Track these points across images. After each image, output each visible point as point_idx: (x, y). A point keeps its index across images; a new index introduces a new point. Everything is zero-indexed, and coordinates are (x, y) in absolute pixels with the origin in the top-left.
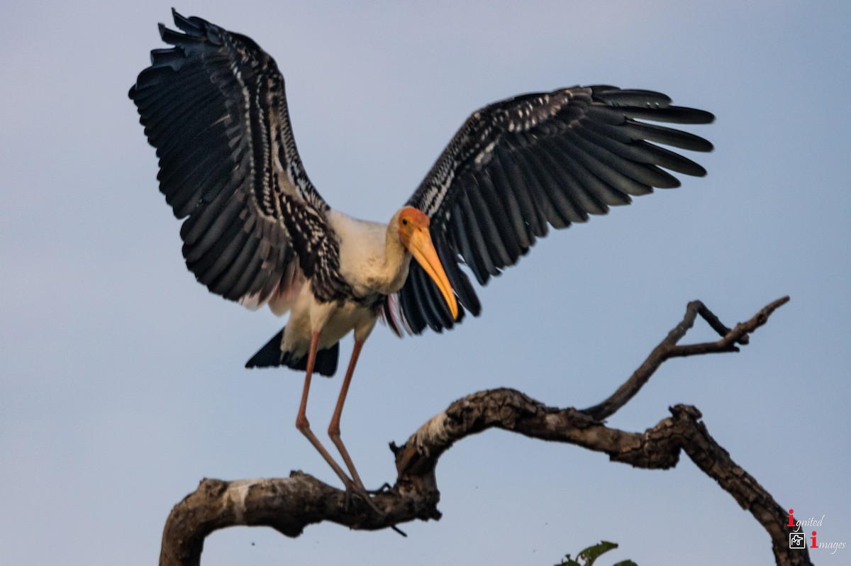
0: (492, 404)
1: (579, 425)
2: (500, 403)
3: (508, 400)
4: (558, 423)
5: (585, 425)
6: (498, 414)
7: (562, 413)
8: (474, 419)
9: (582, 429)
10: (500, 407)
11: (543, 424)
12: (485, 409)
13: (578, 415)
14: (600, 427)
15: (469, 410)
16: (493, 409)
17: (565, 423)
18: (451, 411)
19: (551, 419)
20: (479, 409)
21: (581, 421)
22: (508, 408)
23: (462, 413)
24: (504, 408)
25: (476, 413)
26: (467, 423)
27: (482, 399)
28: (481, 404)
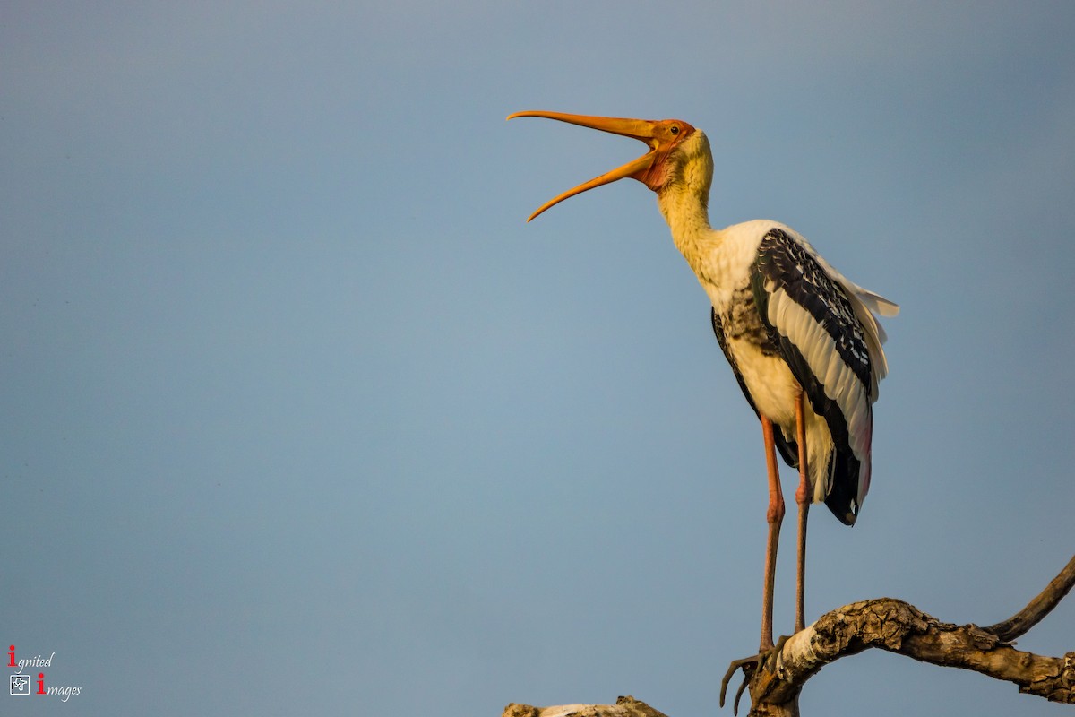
0: (872, 618)
1: (981, 647)
2: (883, 617)
3: (893, 614)
4: (955, 643)
5: (989, 647)
6: (879, 631)
7: (960, 630)
8: (849, 637)
9: (985, 651)
10: (882, 622)
11: (937, 645)
12: (864, 624)
13: (981, 634)
14: (1008, 650)
15: (843, 625)
16: (873, 624)
17: (963, 644)
18: (820, 626)
19: (947, 639)
20: (856, 625)
21: (984, 641)
22: (892, 623)
23: (834, 628)
24: (887, 623)
25: (852, 630)
26: (841, 641)
27: (860, 612)
28: (859, 618)
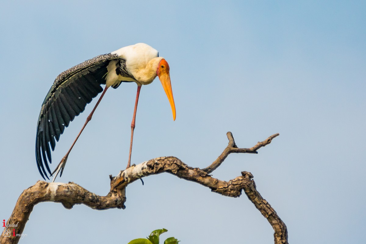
0: (168, 162)
1: (202, 175)
2: (172, 163)
3: (175, 162)
4: (194, 173)
5: (204, 176)
6: (170, 167)
7: (195, 169)
8: (159, 168)
9: (203, 177)
10: (172, 164)
11: (188, 173)
12: (165, 164)
13: (202, 171)
14: (210, 177)
15: (157, 164)
16: (168, 164)
17: (196, 174)
18: (149, 164)
19: (191, 172)
20: (162, 164)
21: (203, 174)
22: (175, 165)
23: (154, 165)
24: (173, 165)
25: (160, 166)
26: (156, 169)
27: (163, 160)
28: (163, 162)
